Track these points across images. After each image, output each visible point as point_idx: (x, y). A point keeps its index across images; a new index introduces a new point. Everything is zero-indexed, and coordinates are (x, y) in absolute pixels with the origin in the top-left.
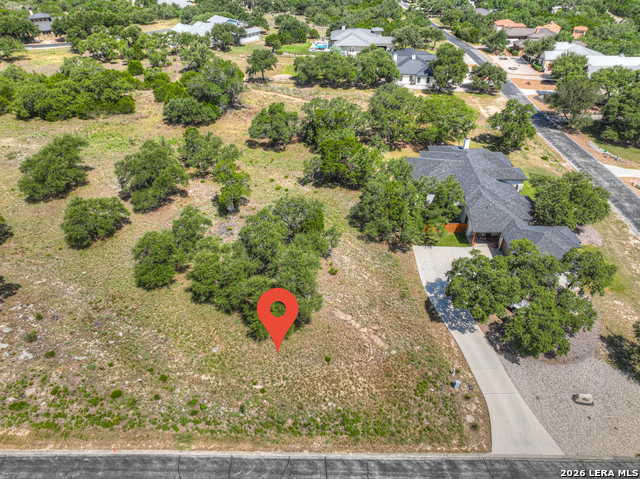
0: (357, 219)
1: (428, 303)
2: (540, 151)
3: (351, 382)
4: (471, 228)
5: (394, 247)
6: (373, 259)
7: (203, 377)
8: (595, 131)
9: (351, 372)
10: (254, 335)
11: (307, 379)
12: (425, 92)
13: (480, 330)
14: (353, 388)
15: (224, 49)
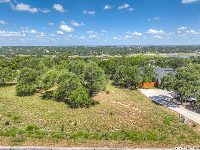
1: (153, 101)
3: (126, 122)
5: (131, 89)
6: (124, 92)
7: (40, 120)
9: (125, 118)
11: (101, 121)
13: (182, 107)
14: (128, 123)
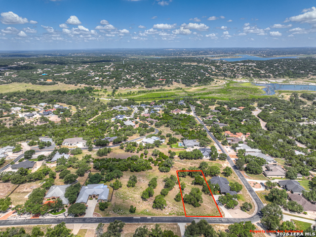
0: (203, 191)
2: (234, 176)
3: (208, 211)
4: (221, 192)
5: (210, 195)
8: (246, 170)
10: (195, 207)
12: (210, 160)
13: (224, 206)
15: (158, 147)
